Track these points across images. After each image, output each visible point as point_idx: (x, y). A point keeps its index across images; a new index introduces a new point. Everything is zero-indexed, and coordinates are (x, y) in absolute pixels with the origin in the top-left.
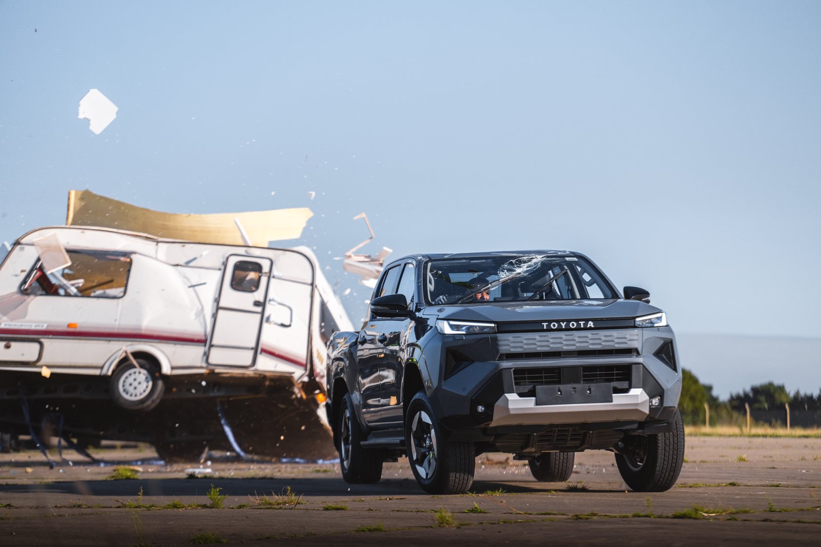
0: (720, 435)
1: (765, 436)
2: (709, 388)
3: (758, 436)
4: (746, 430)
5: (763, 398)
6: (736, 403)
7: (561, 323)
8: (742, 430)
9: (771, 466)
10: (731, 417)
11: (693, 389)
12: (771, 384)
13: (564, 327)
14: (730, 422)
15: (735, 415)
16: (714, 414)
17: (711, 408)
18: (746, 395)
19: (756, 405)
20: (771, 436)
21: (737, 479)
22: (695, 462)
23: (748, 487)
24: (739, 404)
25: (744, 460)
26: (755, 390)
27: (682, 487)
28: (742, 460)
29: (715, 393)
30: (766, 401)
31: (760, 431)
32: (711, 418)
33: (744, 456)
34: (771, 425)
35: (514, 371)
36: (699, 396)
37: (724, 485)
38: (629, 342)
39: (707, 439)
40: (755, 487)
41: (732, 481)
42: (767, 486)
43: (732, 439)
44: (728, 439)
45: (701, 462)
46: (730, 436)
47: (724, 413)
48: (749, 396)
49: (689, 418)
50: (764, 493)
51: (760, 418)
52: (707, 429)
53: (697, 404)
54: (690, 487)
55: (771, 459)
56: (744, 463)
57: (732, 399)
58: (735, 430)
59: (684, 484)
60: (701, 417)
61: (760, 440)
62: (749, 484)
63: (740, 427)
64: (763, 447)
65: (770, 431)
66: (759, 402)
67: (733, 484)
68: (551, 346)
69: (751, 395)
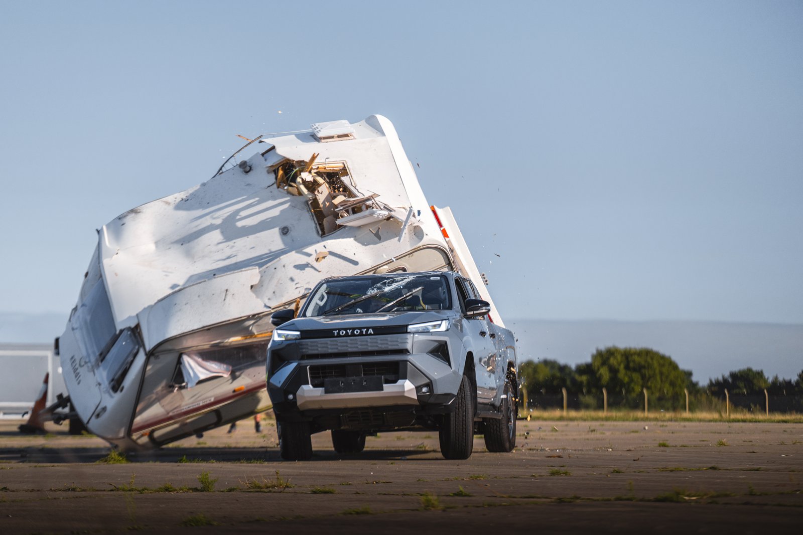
0: (700, 420)
1: (744, 421)
2: (689, 374)
3: (737, 421)
4: (725, 416)
5: (742, 385)
6: (714, 389)
7: (348, 331)
8: (721, 416)
9: (751, 451)
10: (711, 402)
11: (673, 375)
12: (749, 370)
13: (350, 334)
14: (710, 408)
15: (715, 400)
16: (693, 399)
17: (690, 393)
18: (725, 380)
19: (736, 391)
20: (750, 421)
21: (717, 463)
22: (676, 446)
23: (728, 471)
24: (718, 389)
25: (724, 444)
26: (733, 375)
27: (663, 471)
28: (722, 444)
29: (694, 379)
30: (745, 387)
31: (739, 416)
32: (690, 403)
33: (724, 441)
34: (750, 410)
35: (309, 368)
36: (679, 382)
37: (705, 469)
38: (400, 345)
39: (687, 424)
40: (734, 471)
41: (712, 465)
42: (747, 470)
43: (712, 423)
44: (707, 424)
45: (682, 446)
46: (710, 421)
47: (704, 398)
48: (728, 381)
49: (669, 404)
50: (744, 477)
51: (739, 403)
52: (687, 414)
53: (677, 389)
54: (672, 471)
55: (750, 443)
56: (725, 447)
57: (711, 385)
58: (716, 416)
59: (665, 468)
60: (682, 402)
61: (741, 424)
62: (729, 468)
63: (719, 412)
64: (742, 432)
65: (749, 416)
66: (739, 388)
67: (713, 468)
68: (339, 348)
69: (730, 380)
